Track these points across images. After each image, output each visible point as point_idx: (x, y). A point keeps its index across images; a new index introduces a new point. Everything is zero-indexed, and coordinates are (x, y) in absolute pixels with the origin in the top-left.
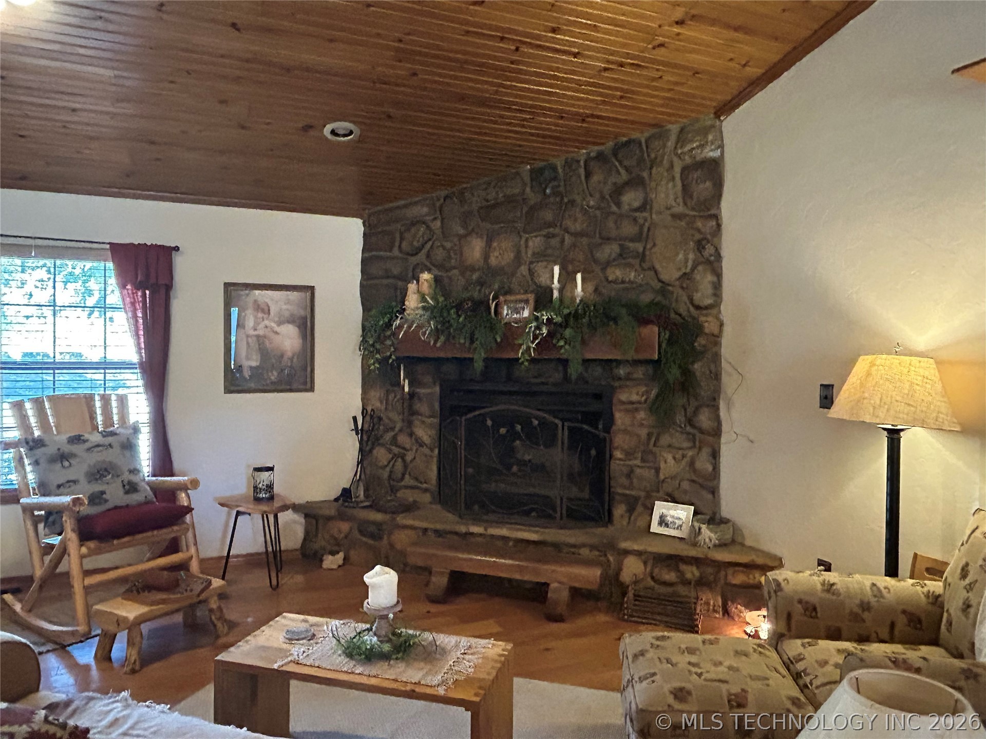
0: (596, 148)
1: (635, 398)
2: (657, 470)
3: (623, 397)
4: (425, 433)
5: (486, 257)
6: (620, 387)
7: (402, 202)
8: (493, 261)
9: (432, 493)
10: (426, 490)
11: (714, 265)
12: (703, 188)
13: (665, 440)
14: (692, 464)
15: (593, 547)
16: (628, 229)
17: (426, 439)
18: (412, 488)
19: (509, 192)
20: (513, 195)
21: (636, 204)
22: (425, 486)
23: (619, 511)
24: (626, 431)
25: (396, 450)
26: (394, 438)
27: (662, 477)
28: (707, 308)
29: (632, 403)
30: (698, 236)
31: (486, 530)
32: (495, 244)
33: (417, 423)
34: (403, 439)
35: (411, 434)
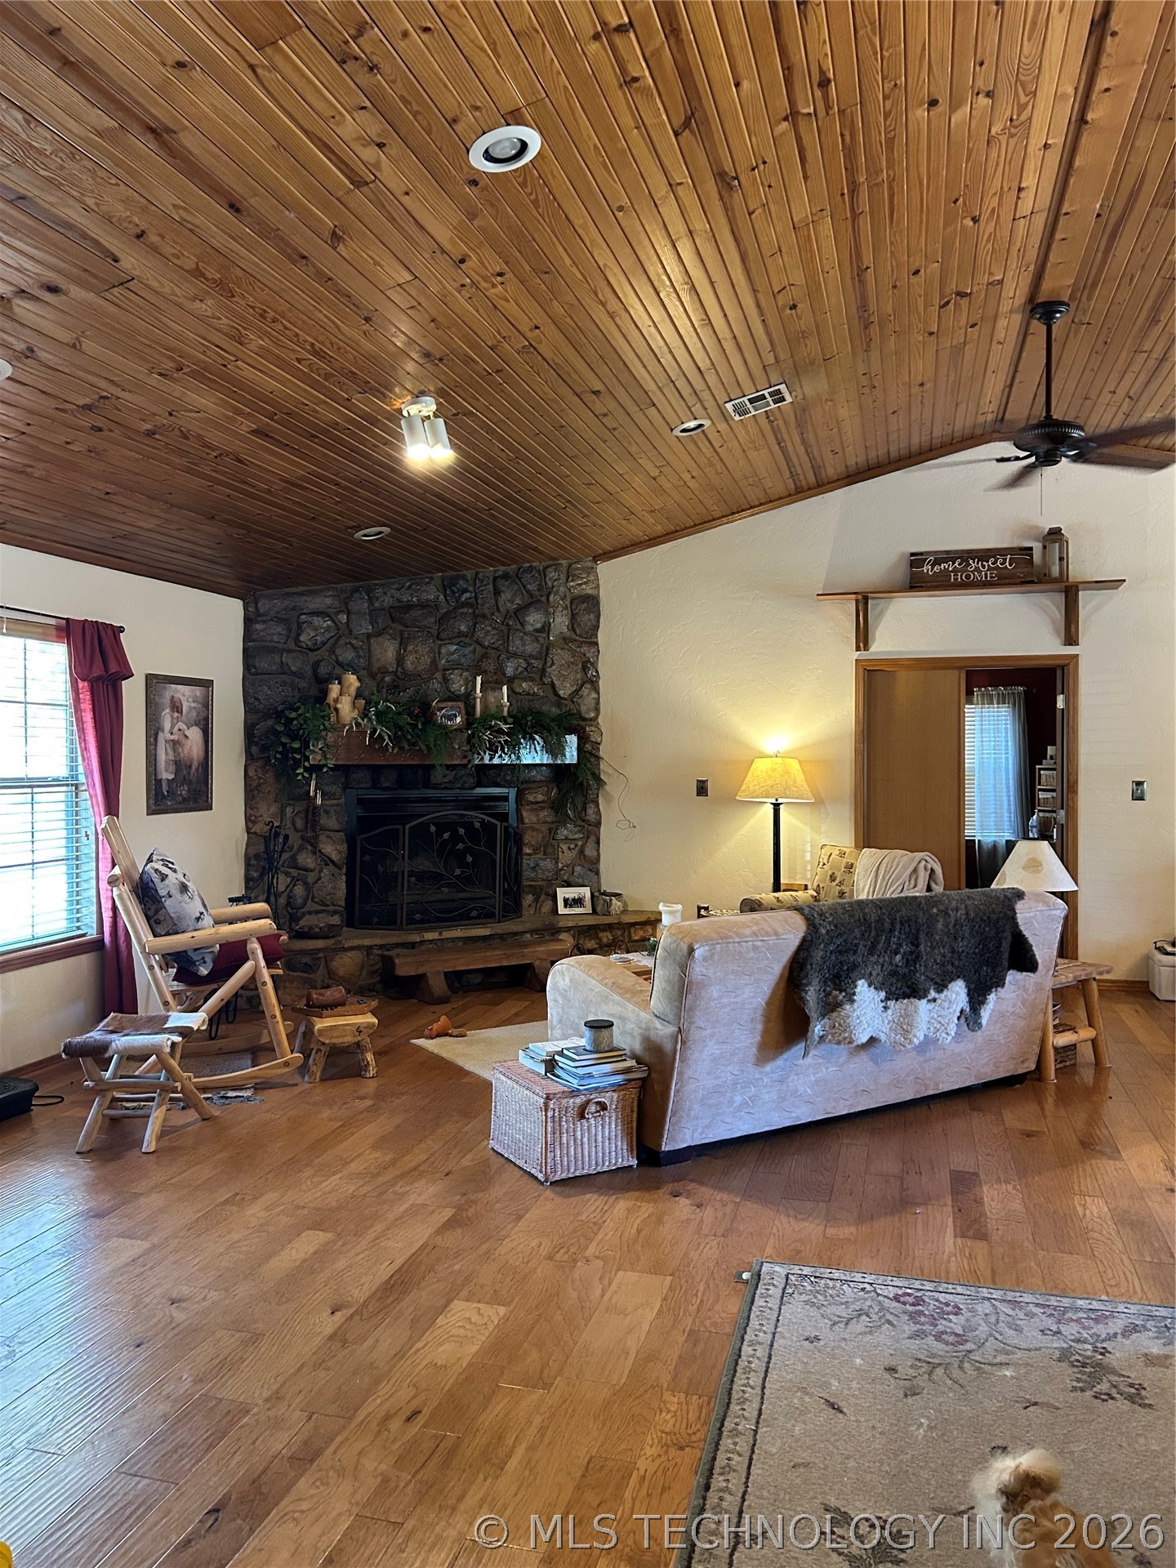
0: (502, 568)
1: (540, 798)
2: (557, 860)
3: (531, 798)
4: (333, 849)
5: (400, 660)
6: (527, 789)
7: (301, 589)
8: (409, 664)
9: (341, 916)
10: (335, 912)
11: (594, 684)
12: (586, 619)
13: (563, 833)
14: (582, 852)
15: (532, 932)
16: (531, 648)
17: (334, 857)
18: (317, 912)
19: (425, 596)
20: (428, 600)
21: (539, 626)
22: (331, 908)
23: (528, 899)
24: (533, 829)
25: (294, 872)
26: (293, 858)
27: (560, 865)
28: (591, 720)
29: (537, 803)
30: (584, 659)
31: (440, 934)
32: (410, 648)
33: (322, 838)
34: (307, 859)
35: (316, 851)
